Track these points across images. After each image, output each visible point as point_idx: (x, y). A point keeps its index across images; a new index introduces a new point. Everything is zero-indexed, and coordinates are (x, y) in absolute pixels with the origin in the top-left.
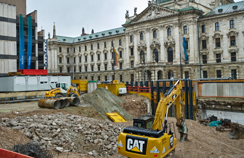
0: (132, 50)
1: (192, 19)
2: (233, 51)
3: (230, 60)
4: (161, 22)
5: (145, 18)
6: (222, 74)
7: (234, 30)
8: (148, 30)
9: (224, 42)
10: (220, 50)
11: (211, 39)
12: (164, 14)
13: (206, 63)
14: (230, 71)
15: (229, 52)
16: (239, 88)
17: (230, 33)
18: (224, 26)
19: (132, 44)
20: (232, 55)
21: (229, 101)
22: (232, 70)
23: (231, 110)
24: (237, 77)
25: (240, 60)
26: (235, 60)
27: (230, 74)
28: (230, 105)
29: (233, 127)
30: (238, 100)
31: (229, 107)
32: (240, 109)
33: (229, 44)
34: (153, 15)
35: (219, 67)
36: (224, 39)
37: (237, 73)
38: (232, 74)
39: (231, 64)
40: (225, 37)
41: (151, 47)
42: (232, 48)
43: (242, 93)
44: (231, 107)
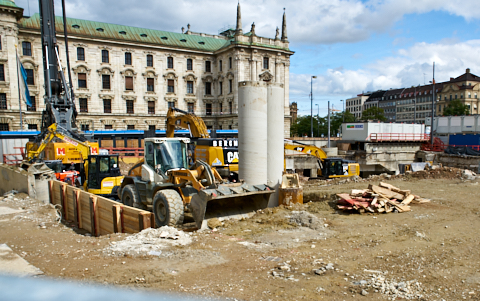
1: (12, 26)
2: (84, 97)
3: (79, 111)
7: (84, 64)
11: (42, 70)
13: (35, 110)
14: (80, 127)
15: (77, 97)
17: (78, 67)
20: (80, 102)
22: (83, 126)
25: (94, 110)
26: (88, 111)
33: (76, 84)
39: (80, 116)
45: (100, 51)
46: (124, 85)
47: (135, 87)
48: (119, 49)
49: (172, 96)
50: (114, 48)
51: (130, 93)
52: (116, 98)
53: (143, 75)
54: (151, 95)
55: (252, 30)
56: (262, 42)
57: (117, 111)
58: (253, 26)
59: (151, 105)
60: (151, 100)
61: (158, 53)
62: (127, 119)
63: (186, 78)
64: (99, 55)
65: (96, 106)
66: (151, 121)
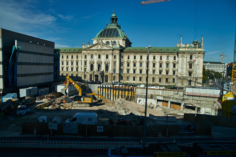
0: (86, 63)
4: (103, 52)
5: (94, 48)
8: (96, 54)
9: (131, 65)
10: (129, 68)
11: (125, 62)
12: (105, 48)
17: (134, 61)
18: (131, 58)
19: (86, 59)
20: (134, 71)
22: (133, 77)
25: (137, 73)
33: (133, 66)
34: (99, 47)
35: (128, 75)
39: (133, 74)
40: (132, 62)
41: (97, 63)
42: (134, 68)
46: (146, 65)
47: (149, 66)
49: (161, 68)
50: (144, 55)
52: (143, 69)
53: (152, 62)
54: (154, 68)
57: (143, 73)
59: (154, 71)
63: (166, 62)
64: (140, 57)
65: (138, 71)
66: (153, 76)
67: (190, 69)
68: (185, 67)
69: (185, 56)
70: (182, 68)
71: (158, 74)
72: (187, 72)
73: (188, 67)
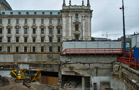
2: (9, 37)
3: (7, 41)
6: (2, 49)
7: (10, 25)
9: (4, 31)
10: (2, 35)
14: (7, 47)
15: (7, 37)
16: (8, 57)
17: (8, 26)
18: (5, 22)
20: (8, 39)
21: (2, 65)
22: (8, 47)
23: (3, 70)
24: (10, 51)
25: (12, 41)
26: (10, 42)
27: (7, 49)
28: (3, 67)
29: (2, 79)
30: (7, 64)
31: (2, 68)
32: (8, 69)
33: (7, 32)
36: (4, 29)
37: (11, 49)
38: (8, 49)
39: (8, 43)
40: (5, 28)
42: (9, 35)
43: (10, 60)
44: (3, 68)
45: (16, 20)
46: (24, 31)
47: (28, 32)
48: (23, 19)
49: (43, 34)
50: (21, 18)
51: (26, 35)
52: (21, 36)
53: (31, 27)
54: (34, 35)
55: (70, 3)
56: (74, 8)
57: (21, 41)
58: (70, 1)
59: (34, 39)
60: (34, 37)
61: (38, 18)
62: (24, 44)
63: (49, 27)
64: (15, 21)
65: (13, 39)
66: (34, 45)
67: (76, 32)
68: (70, 29)
69: (70, 15)
70: (67, 31)
71: (40, 41)
72: (73, 35)
73: (74, 29)
